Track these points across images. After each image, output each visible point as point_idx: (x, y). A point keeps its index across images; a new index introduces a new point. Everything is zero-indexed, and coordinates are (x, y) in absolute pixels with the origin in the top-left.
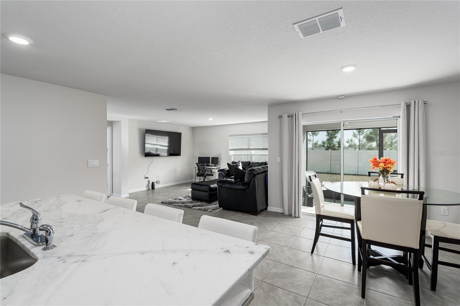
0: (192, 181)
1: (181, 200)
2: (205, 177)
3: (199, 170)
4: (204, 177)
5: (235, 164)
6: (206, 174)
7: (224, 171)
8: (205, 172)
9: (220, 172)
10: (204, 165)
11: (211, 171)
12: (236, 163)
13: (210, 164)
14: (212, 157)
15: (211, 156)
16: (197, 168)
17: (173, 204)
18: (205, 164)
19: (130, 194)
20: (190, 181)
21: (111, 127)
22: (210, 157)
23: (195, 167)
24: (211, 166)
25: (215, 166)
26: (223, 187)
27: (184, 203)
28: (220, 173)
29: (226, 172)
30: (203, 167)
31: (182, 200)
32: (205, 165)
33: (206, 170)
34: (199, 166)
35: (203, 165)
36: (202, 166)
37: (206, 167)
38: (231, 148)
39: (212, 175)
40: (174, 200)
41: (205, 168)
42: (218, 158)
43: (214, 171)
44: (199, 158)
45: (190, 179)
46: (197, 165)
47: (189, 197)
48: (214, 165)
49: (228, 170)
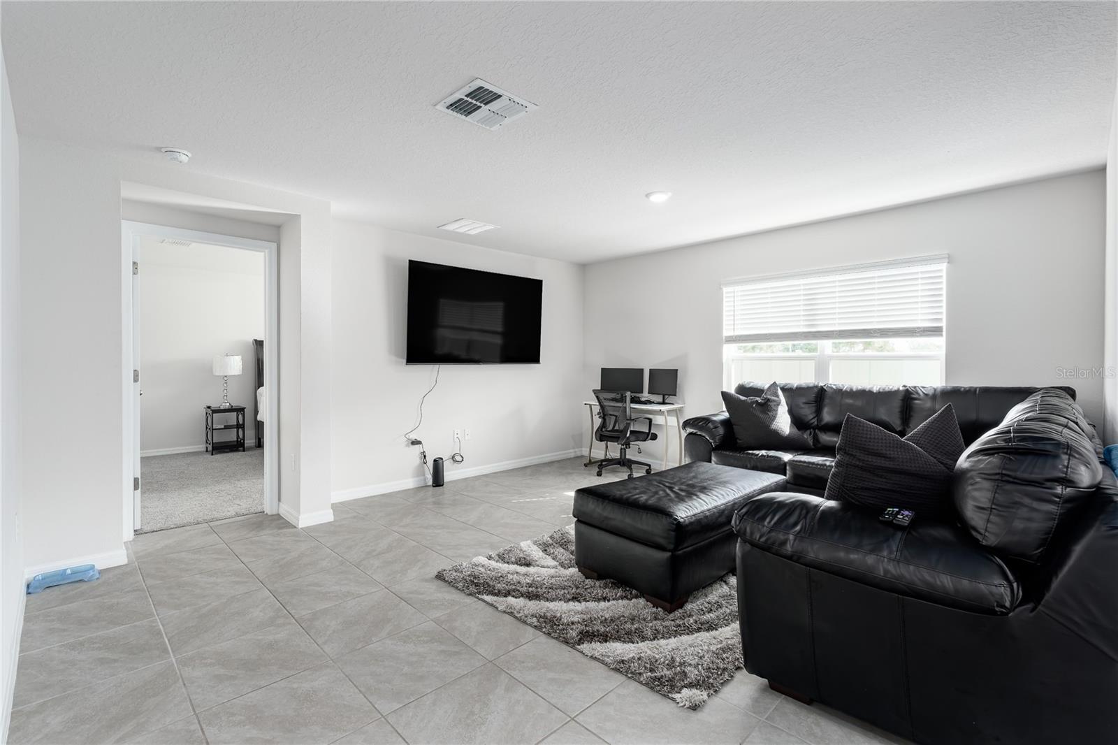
0: (579, 454)
1: (528, 565)
2: (628, 445)
3: (604, 414)
4: (622, 445)
5: (758, 399)
6: (631, 431)
7: (710, 425)
8: (628, 425)
9: (692, 430)
10: (623, 400)
11: (650, 420)
12: (757, 391)
13: (645, 395)
14: (651, 371)
15: (647, 364)
16: (597, 409)
17: (486, 597)
18: (628, 394)
19: (336, 507)
20: (571, 453)
21: (274, 246)
22: (642, 370)
23: (591, 406)
24: (648, 402)
25: (664, 403)
26: (777, 554)
27: (536, 597)
28: (691, 434)
29: (721, 431)
30: (620, 404)
31: (531, 570)
32: (628, 399)
33: (631, 419)
34: (606, 403)
35: (618, 396)
36: (614, 400)
37: (634, 406)
38: (731, 333)
39: (654, 437)
40: (493, 564)
41: (628, 409)
42: (676, 371)
43: (658, 420)
44: (606, 373)
45: (574, 448)
46: (597, 397)
47: (563, 544)
48: (660, 398)
49: (726, 423)
